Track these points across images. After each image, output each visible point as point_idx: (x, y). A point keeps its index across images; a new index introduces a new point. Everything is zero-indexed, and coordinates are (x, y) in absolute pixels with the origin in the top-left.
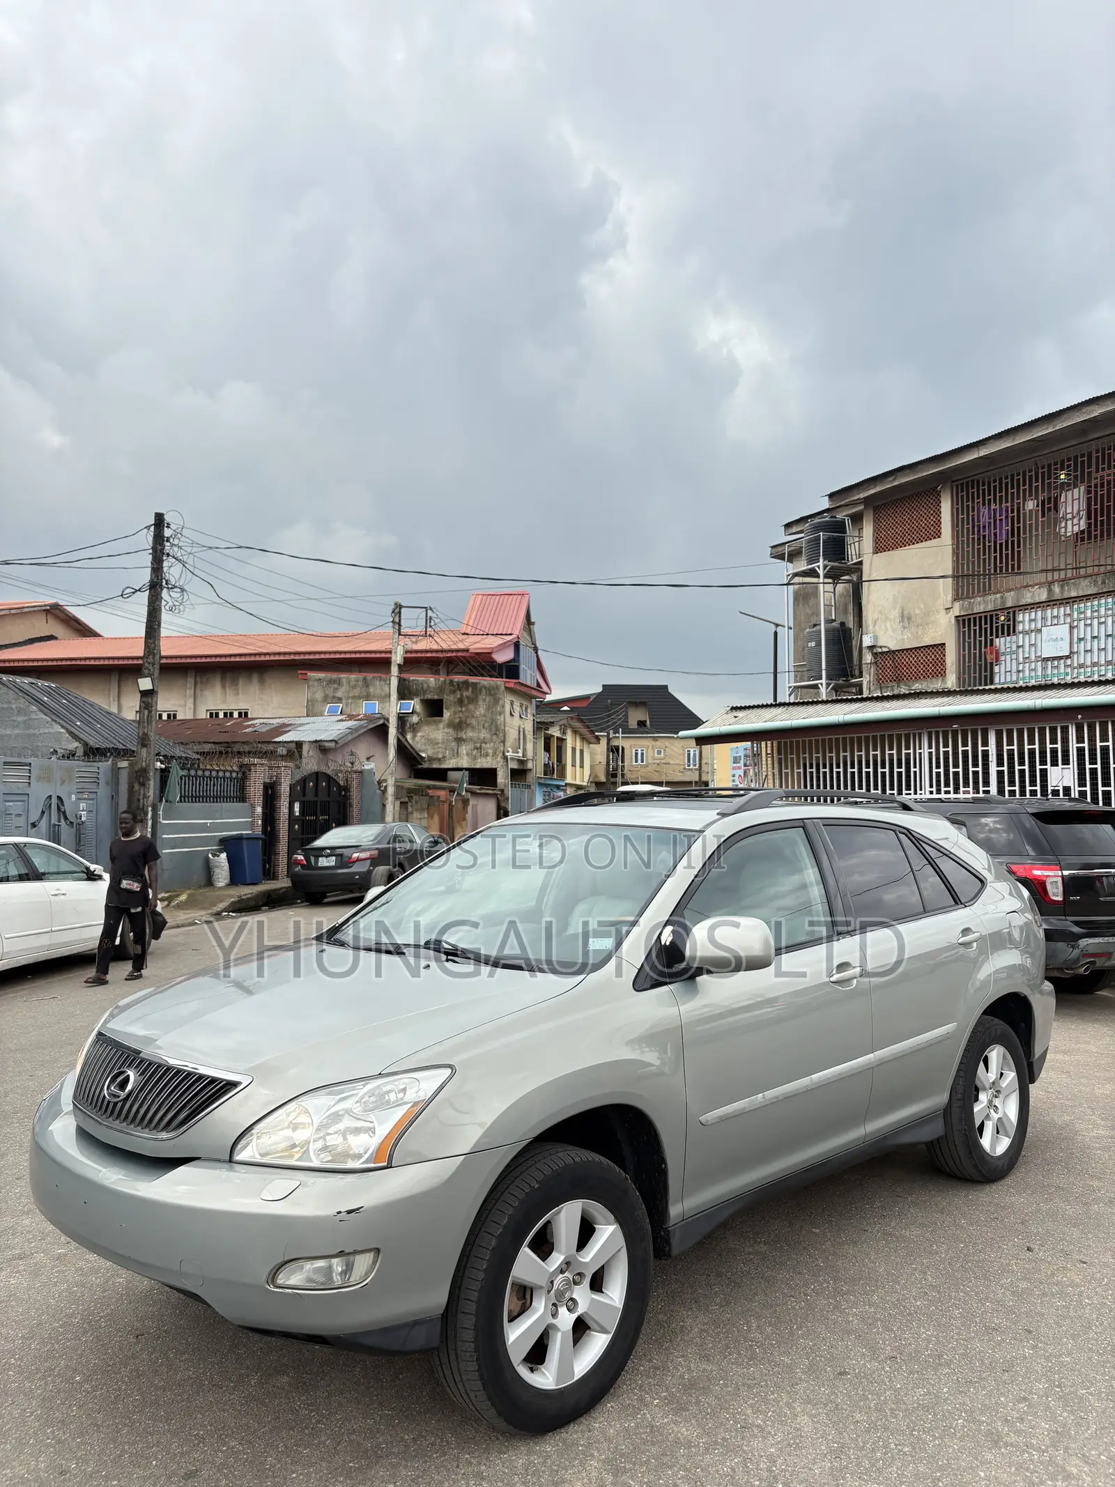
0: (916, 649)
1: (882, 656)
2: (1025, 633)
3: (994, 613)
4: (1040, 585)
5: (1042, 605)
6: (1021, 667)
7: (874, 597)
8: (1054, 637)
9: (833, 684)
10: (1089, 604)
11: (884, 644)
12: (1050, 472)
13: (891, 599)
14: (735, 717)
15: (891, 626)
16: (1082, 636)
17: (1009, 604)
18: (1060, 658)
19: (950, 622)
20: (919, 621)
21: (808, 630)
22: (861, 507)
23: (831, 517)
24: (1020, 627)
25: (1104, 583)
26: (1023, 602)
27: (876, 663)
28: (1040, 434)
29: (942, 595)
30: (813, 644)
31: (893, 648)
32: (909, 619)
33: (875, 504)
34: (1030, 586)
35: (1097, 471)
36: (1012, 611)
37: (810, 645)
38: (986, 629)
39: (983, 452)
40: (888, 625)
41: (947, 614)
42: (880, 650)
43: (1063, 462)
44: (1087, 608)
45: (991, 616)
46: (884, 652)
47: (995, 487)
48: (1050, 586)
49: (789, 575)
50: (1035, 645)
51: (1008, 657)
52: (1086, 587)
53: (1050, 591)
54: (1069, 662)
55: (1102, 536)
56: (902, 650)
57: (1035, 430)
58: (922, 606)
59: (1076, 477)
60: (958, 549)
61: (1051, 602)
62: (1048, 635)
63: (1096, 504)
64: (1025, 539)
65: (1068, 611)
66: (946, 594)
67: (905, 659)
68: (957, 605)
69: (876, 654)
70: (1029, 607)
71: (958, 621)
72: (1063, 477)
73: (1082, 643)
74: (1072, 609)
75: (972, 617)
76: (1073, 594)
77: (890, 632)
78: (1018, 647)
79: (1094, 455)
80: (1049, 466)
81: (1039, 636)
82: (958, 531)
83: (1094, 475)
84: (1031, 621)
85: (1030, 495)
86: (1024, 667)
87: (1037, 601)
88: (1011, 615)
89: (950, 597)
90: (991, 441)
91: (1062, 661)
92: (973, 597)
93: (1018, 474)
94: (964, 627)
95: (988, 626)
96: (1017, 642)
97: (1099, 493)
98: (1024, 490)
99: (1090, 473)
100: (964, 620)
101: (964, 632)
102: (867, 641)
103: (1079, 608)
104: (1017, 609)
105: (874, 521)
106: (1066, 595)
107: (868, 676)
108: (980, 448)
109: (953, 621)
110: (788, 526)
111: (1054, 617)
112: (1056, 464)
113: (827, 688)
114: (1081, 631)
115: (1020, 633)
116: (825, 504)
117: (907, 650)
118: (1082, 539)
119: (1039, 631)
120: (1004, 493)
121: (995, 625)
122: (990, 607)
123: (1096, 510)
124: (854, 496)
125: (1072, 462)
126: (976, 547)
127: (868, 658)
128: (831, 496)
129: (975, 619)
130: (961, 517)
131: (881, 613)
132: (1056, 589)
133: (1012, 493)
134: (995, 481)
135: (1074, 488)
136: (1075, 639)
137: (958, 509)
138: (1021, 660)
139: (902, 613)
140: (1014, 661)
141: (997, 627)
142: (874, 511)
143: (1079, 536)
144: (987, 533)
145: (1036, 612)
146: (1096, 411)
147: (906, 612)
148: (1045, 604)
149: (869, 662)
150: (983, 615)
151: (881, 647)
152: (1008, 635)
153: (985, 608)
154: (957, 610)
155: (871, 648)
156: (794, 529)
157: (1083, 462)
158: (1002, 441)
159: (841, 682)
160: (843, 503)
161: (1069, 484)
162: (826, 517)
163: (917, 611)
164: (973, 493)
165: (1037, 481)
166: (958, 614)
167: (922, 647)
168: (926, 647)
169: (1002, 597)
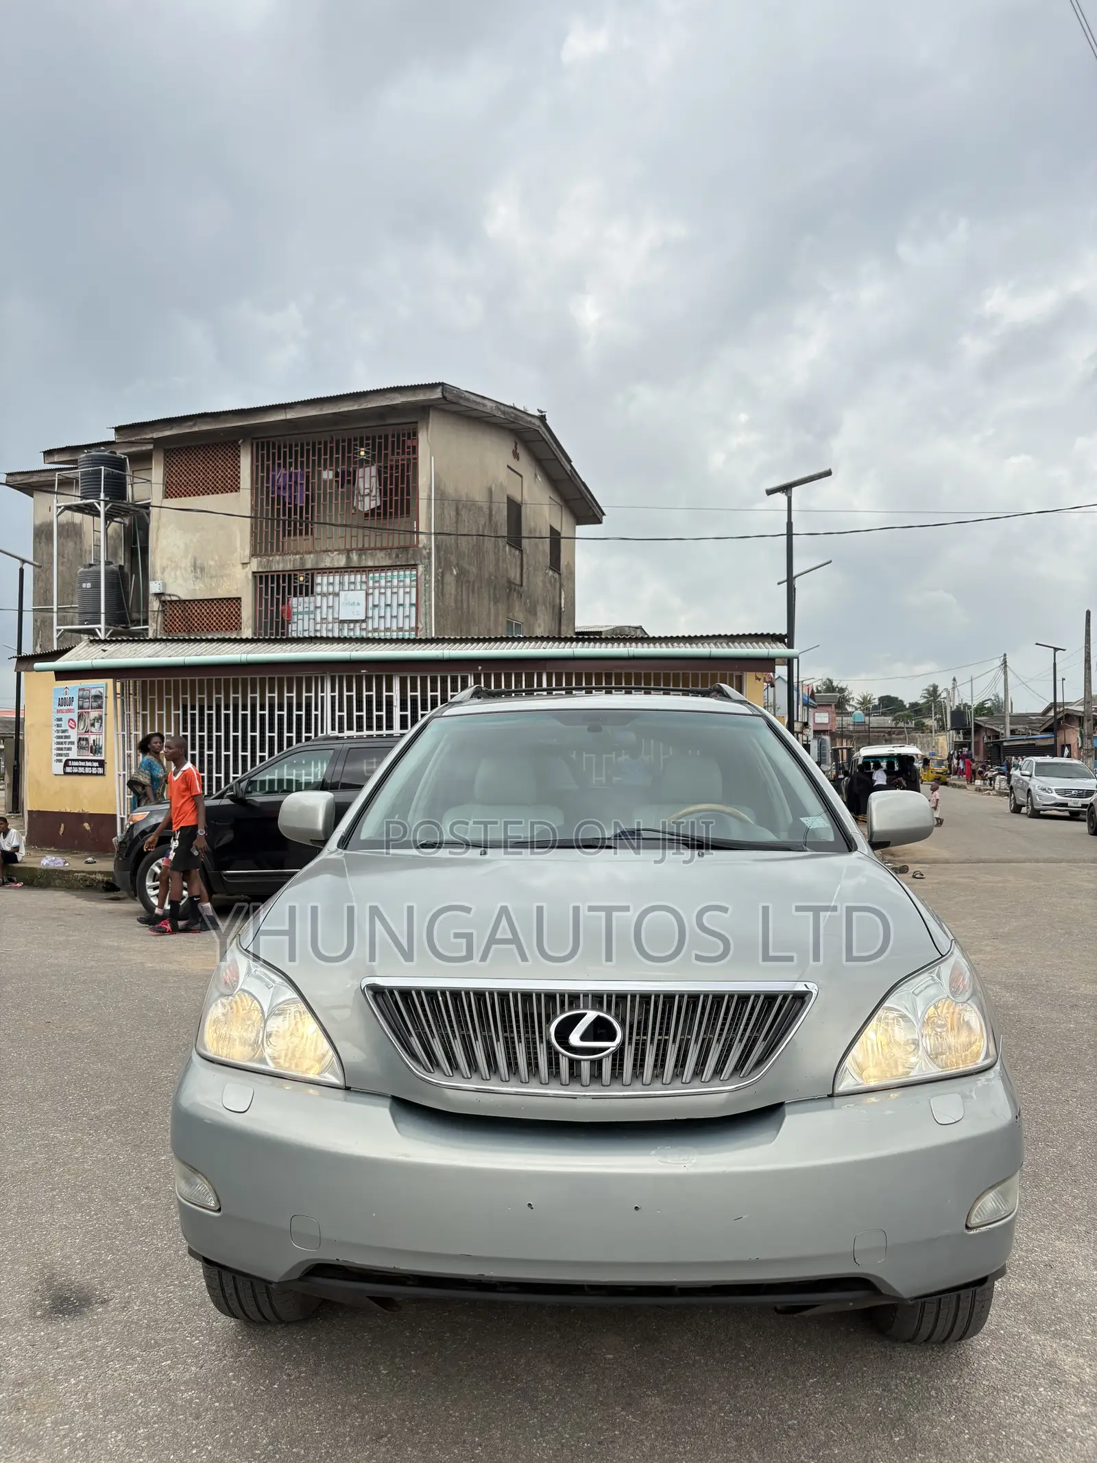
0: (208, 600)
1: (169, 604)
2: (323, 595)
3: (292, 573)
4: (340, 551)
5: (339, 570)
6: (318, 627)
7: (163, 542)
8: (352, 602)
9: (112, 629)
10: (383, 574)
11: (173, 593)
12: (349, 447)
13: (182, 546)
14: (105, 651)
15: (182, 574)
16: (376, 603)
17: (309, 566)
18: (356, 621)
19: (246, 576)
20: (213, 573)
21: (82, 569)
22: (151, 447)
23: (111, 452)
24: (318, 589)
25: (397, 556)
26: (322, 566)
27: (163, 611)
28: (346, 409)
29: (239, 550)
30: (89, 585)
31: (184, 597)
32: (202, 569)
33: (168, 447)
34: (329, 551)
35: (393, 454)
36: (311, 573)
37: (84, 585)
38: (284, 587)
39: (290, 415)
40: (178, 573)
41: (243, 568)
42: (168, 598)
43: (362, 439)
44: (382, 577)
45: (290, 576)
46: (173, 601)
47: (296, 451)
48: (348, 554)
49: (60, 507)
50: (332, 607)
51: (306, 617)
52: (381, 559)
53: (348, 558)
54: (364, 625)
55: (396, 514)
56: (194, 601)
57: (345, 404)
58: (217, 558)
59: (374, 456)
60: (256, 506)
61: (349, 569)
62: (346, 598)
63: (391, 484)
64: (325, 505)
65: (364, 579)
66: (244, 550)
67: (196, 610)
68: (255, 561)
69: (164, 602)
70: (328, 571)
71: (255, 577)
72: (362, 453)
73: (377, 610)
74: (367, 577)
75: (270, 574)
76: (370, 563)
77: (180, 581)
78: (316, 608)
79: (390, 439)
80: (350, 440)
81: (337, 599)
82: (257, 488)
83: (390, 457)
84: (329, 584)
85: (331, 465)
86: (321, 627)
87: (336, 566)
88: (310, 576)
89: (248, 552)
90: (299, 406)
91: (358, 625)
92: (271, 555)
93: (320, 443)
94: (261, 583)
95: (286, 585)
96: (315, 602)
97: (394, 475)
98: (325, 460)
99: (386, 455)
100: (261, 577)
101: (261, 588)
102: (154, 587)
103: (374, 577)
104: (316, 572)
105: (165, 465)
106: (363, 564)
107: (154, 625)
108: (287, 410)
109: (250, 576)
110: (48, 453)
111: (352, 583)
112: (355, 440)
113: (106, 634)
114: (376, 598)
115: (318, 594)
116: (111, 436)
117: (199, 601)
118: (379, 514)
119: (337, 595)
120: (305, 459)
121: (293, 585)
122: (289, 567)
123: (391, 489)
124: (146, 434)
125: (370, 442)
126: (276, 506)
127: (155, 605)
128: (118, 430)
129: (272, 576)
130: (260, 474)
131: (170, 559)
132: (355, 557)
133: (314, 460)
134: (297, 446)
135: (372, 465)
136: (370, 605)
137: (257, 466)
138: (318, 619)
139: (195, 563)
140: (312, 621)
141: (295, 587)
142: (165, 454)
143: (376, 511)
144: (287, 495)
145: (334, 576)
146: (399, 399)
147: (198, 562)
148: (343, 570)
149: (156, 609)
150: (281, 573)
151: (170, 595)
152: (307, 595)
153: (284, 567)
154: (254, 565)
155: (158, 595)
156: (56, 459)
157: (380, 443)
158: (309, 408)
159: (119, 628)
160: (133, 439)
161: (367, 462)
162: (104, 451)
163: (212, 563)
164: (274, 454)
165: (337, 453)
166: (255, 570)
167: (215, 599)
168: (220, 599)
169: (301, 559)
